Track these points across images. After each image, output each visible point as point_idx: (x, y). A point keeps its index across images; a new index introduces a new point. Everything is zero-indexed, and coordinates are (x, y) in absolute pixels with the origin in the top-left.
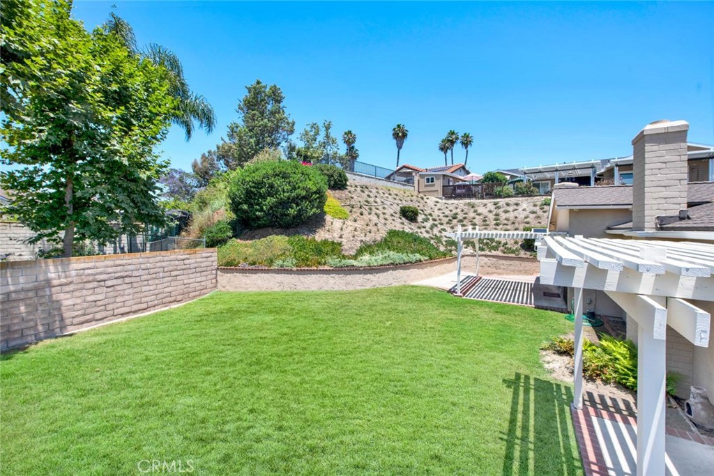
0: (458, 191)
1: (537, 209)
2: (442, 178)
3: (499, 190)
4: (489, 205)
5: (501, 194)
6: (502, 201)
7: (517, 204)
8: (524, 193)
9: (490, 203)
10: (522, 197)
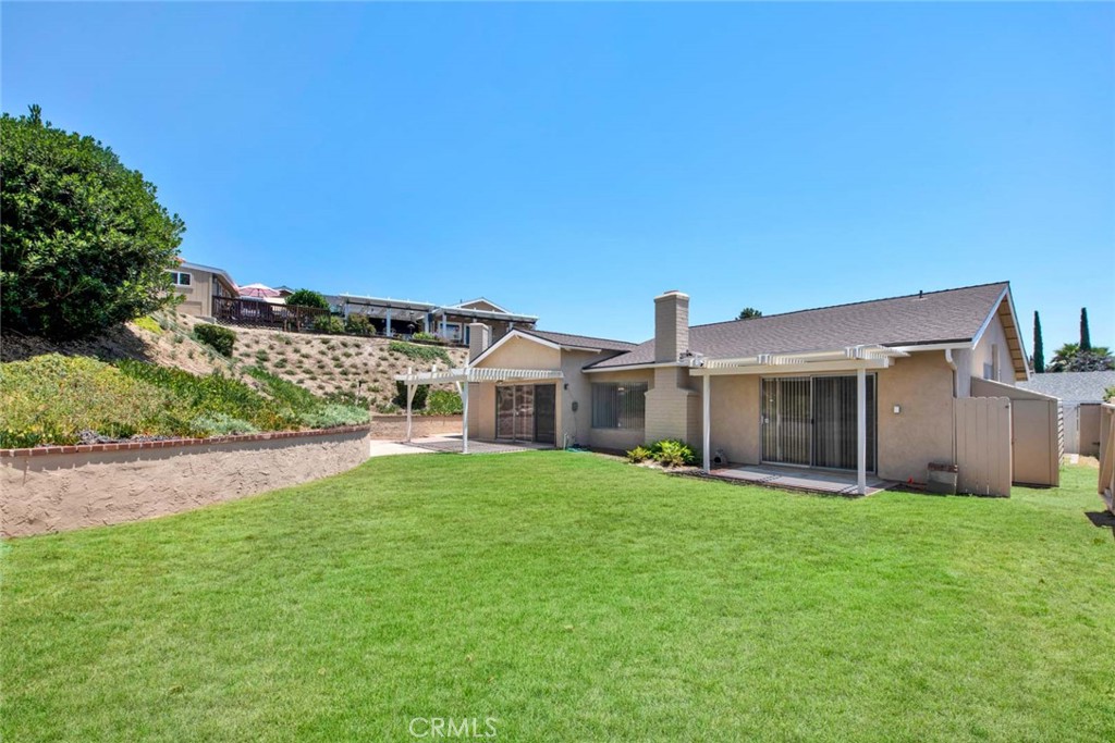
0: (245, 311)
1: (386, 354)
2: (211, 279)
3: (324, 320)
4: (314, 342)
5: (328, 327)
6: (335, 340)
7: (358, 346)
8: (359, 331)
9: (316, 339)
10: (357, 335)
